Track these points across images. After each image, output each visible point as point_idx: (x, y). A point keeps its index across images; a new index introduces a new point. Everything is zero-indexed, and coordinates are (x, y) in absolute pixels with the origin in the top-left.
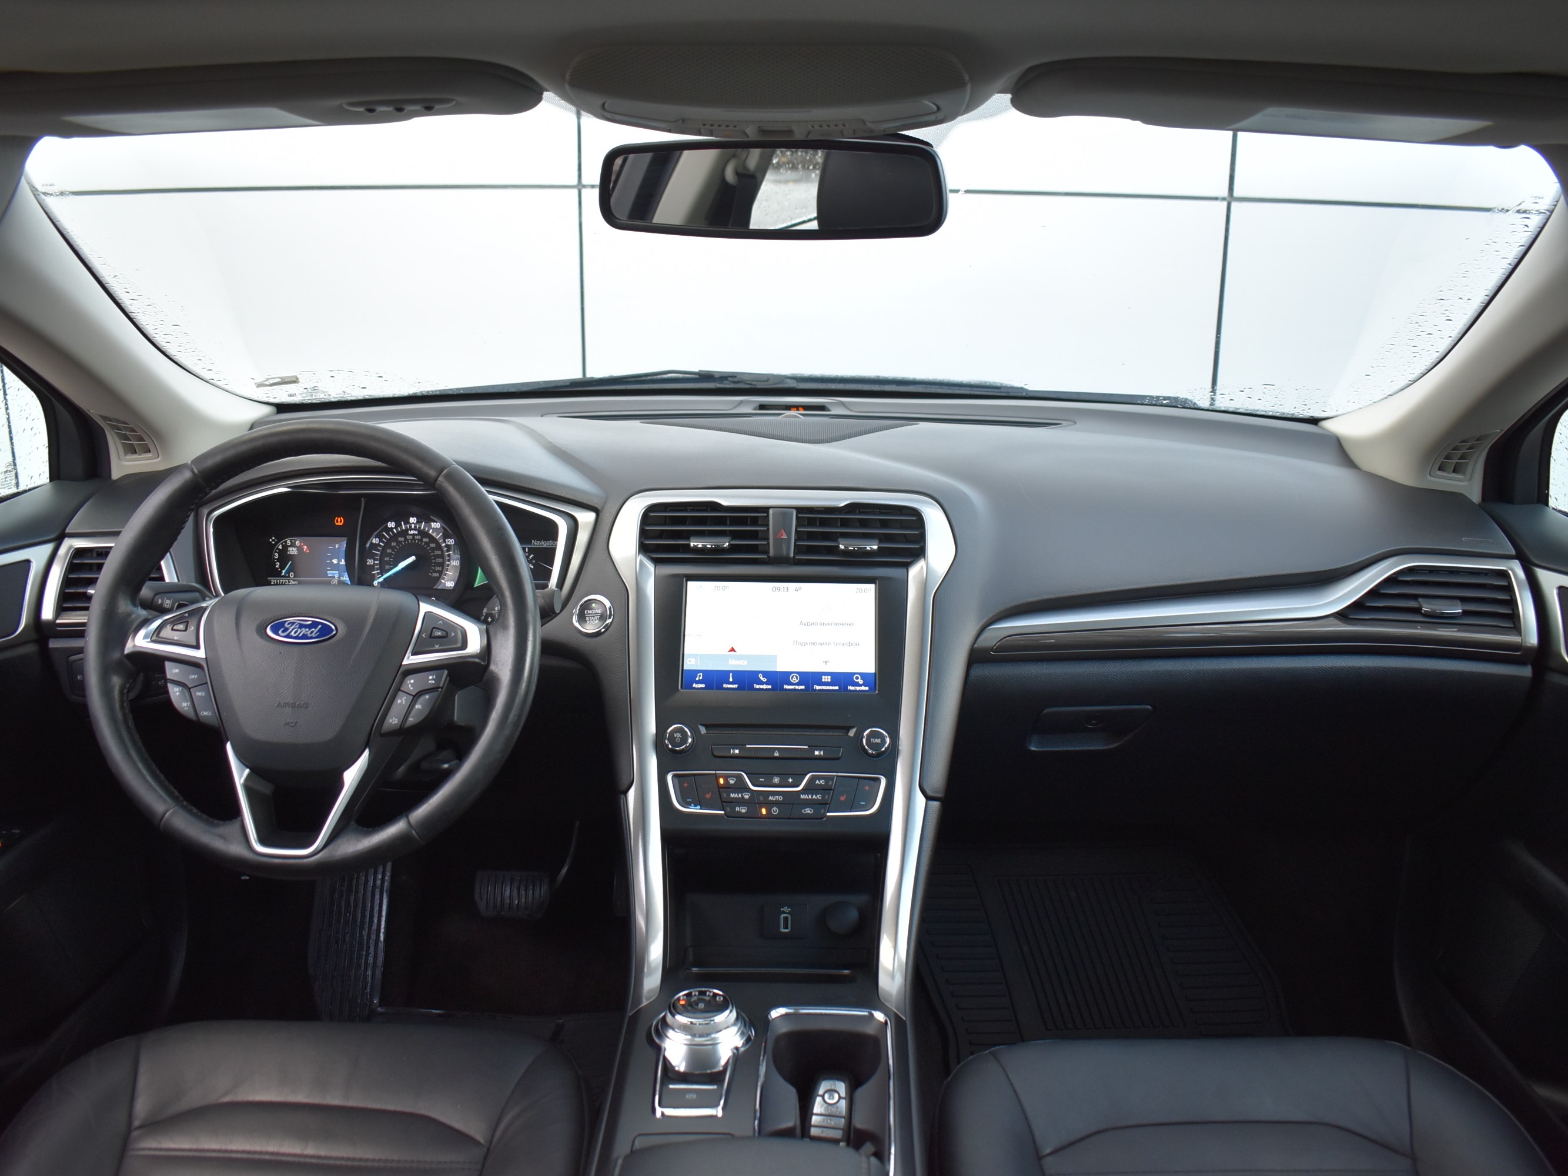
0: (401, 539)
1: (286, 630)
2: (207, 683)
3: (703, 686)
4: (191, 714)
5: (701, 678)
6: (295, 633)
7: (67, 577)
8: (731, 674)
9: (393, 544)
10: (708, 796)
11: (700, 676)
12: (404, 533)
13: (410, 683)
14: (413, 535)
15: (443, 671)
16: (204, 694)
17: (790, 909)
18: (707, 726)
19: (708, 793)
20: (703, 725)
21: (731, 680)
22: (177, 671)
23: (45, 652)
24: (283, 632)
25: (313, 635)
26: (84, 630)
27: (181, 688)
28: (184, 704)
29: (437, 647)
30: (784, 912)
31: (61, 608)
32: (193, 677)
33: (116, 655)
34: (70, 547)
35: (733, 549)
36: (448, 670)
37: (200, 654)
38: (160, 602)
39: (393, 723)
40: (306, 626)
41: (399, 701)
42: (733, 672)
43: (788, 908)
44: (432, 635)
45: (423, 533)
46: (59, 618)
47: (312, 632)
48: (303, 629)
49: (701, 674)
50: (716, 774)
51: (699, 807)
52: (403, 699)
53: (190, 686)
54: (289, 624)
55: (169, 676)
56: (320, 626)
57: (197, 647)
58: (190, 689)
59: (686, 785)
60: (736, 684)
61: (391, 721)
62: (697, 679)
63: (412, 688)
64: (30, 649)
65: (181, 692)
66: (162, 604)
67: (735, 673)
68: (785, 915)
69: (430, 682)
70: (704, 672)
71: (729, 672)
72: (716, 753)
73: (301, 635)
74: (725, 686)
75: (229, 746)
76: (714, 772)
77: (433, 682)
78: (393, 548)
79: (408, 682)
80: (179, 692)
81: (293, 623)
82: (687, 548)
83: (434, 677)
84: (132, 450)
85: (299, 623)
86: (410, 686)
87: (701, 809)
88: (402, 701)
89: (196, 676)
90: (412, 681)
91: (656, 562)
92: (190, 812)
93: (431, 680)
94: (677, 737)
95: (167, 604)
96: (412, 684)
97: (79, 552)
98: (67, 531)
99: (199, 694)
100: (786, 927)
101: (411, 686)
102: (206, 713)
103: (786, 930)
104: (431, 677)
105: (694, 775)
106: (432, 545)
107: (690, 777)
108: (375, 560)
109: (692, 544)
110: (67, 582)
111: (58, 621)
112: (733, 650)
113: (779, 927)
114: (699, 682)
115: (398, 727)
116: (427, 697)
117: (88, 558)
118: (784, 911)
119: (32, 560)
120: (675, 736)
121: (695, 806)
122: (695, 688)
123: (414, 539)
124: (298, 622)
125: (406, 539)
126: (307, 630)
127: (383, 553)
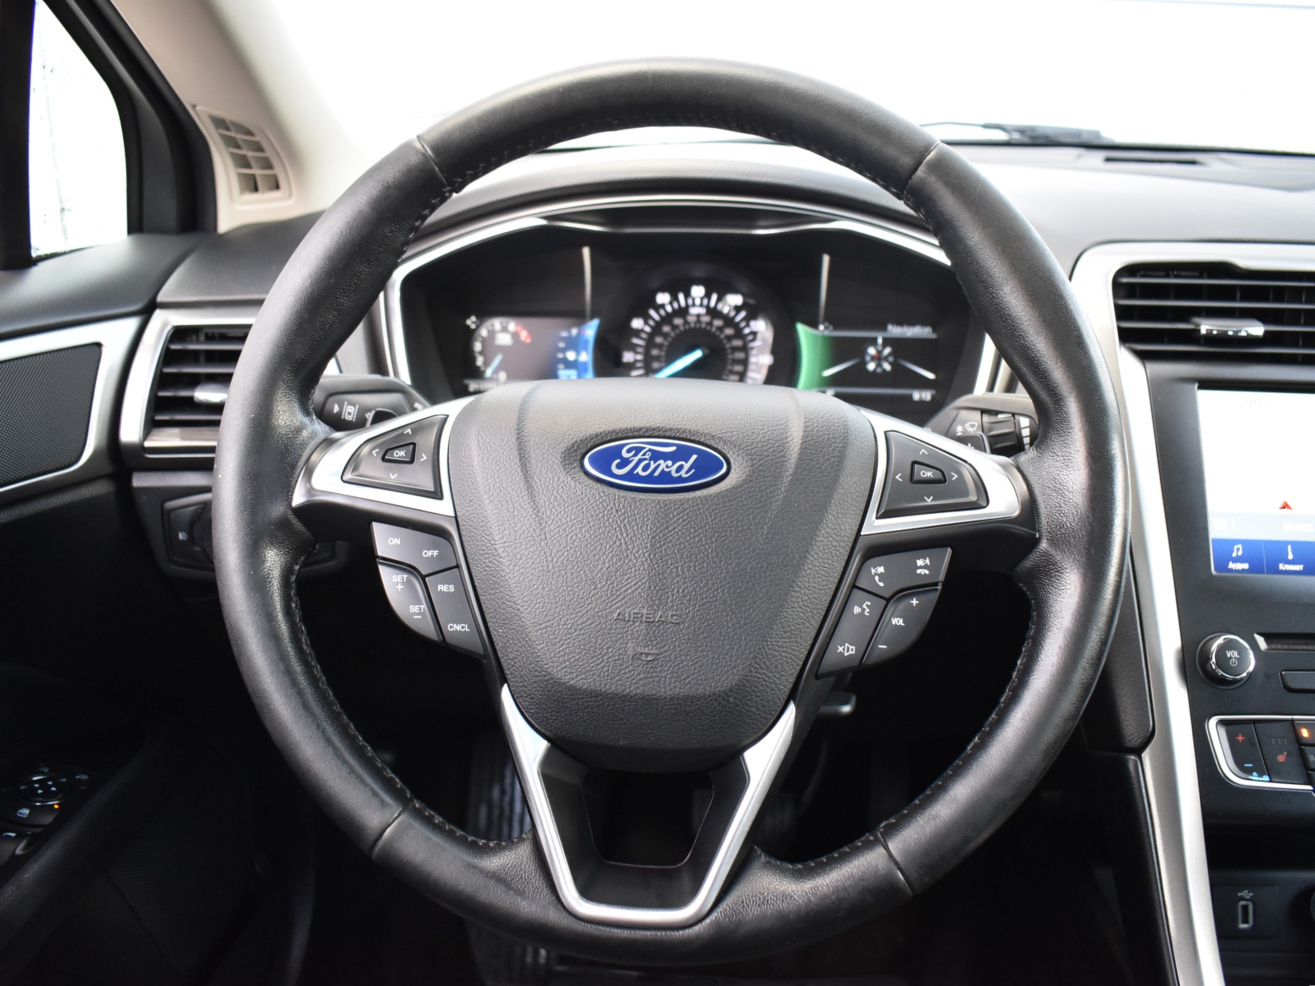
0: (678, 321)
1: (624, 463)
2: (458, 566)
3: (1246, 566)
4: (427, 629)
5: (1240, 553)
6: (645, 468)
7: (161, 372)
8: (1289, 548)
9: (666, 329)
10: (1281, 758)
11: (1238, 549)
12: (683, 312)
13: (876, 574)
14: (698, 316)
15: (945, 548)
16: (452, 588)
17: (1251, 894)
18: (1267, 637)
19: (1282, 753)
20: (1260, 634)
21: (1290, 557)
22: (397, 541)
23: (125, 491)
24: (619, 466)
25: (683, 473)
26: (213, 459)
27: (405, 576)
28: (414, 609)
29: (929, 501)
30: (1242, 899)
31: (152, 424)
32: (430, 553)
33: (277, 510)
34: (165, 325)
35: (1268, 339)
36: (951, 548)
37: (442, 508)
38: (336, 409)
39: (846, 654)
40: (665, 456)
41: (857, 610)
42: (1294, 544)
43: (1249, 892)
44: (916, 478)
45: (713, 313)
46: (149, 438)
47: (681, 467)
48: (661, 462)
49: (1240, 546)
50: (1292, 721)
51: (1266, 778)
52: (864, 606)
53: (424, 573)
54: (629, 451)
55: (381, 551)
56: (695, 457)
57: (437, 494)
58: (423, 578)
59: (1240, 738)
60: (1300, 564)
61: (841, 649)
62: (1234, 555)
63: (882, 584)
64: (101, 489)
65: (408, 584)
66: (340, 413)
67: (1296, 545)
68: (1242, 903)
69: (919, 571)
70: (1246, 543)
71: (1288, 543)
72: (1293, 684)
73: (656, 474)
74: (1282, 567)
75: (506, 694)
76: (1289, 717)
77: (927, 572)
78: (665, 336)
79: (873, 571)
80: (403, 583)
81: (638, 450)
82: (1192, 336)
83: (928, 561)
84: (252, 185)
85: (650, 450)
86: (877, 578)
87: (1271, 781)
88: (863, 610)
89: (436, 553)
90: (881, 570)
91: (1144, 356)
92: (428, 822)
93: (921, 567)
94: (1231, 658)
95: (349, 414)
96: (881, 576)
97: (180, 333)
98: (161, 298)
99: (443, 588)
100: (1245, 921)
101: (880, 581)
102: (458, 628)
103: (1245, 926)
104: (920, 562)
105: (1254, 721)
106: (729, 331)
107: (1249, 725)
108: (636, 353)
109: (1203, 330)
110: (161, 380)
111: (147, 444)
112: (1285, 506)
113: (1236, 922)
114: (1237, 560)
115: (857, 663)
116: (914, 602)
117: (192, 342)
118: (1242, 896)
119: (103, 343)
120: (1229, 656)
121: (1260, 775)
122: (1231, 570)
123: (699, 321)
124: (648, 447)
125: (686, 322)
126: (669, 463)
127: (650, 343)
